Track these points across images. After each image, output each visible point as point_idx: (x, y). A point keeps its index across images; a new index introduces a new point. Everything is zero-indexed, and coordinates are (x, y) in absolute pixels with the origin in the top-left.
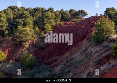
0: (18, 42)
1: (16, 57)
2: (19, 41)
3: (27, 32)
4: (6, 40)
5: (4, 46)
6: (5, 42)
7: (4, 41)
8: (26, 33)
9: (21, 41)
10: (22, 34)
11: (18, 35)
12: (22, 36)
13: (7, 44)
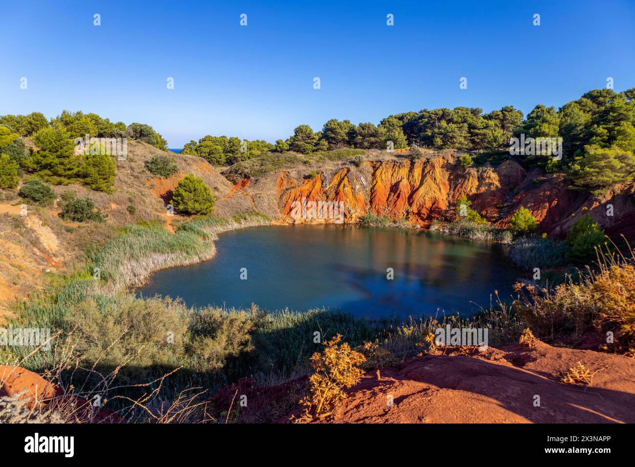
0: (579, 186)
1: (565, 227)
2: (584, 186)
3: (607, 161)
4: (549, 181)
5: (541, 196)
6: (546, 186)
7: (543, 182)
8: (602, 163)
9: (587, 186)
10: (590, 168)
11: (577, 169)
12: (588, 173)
13: (550, 190)
